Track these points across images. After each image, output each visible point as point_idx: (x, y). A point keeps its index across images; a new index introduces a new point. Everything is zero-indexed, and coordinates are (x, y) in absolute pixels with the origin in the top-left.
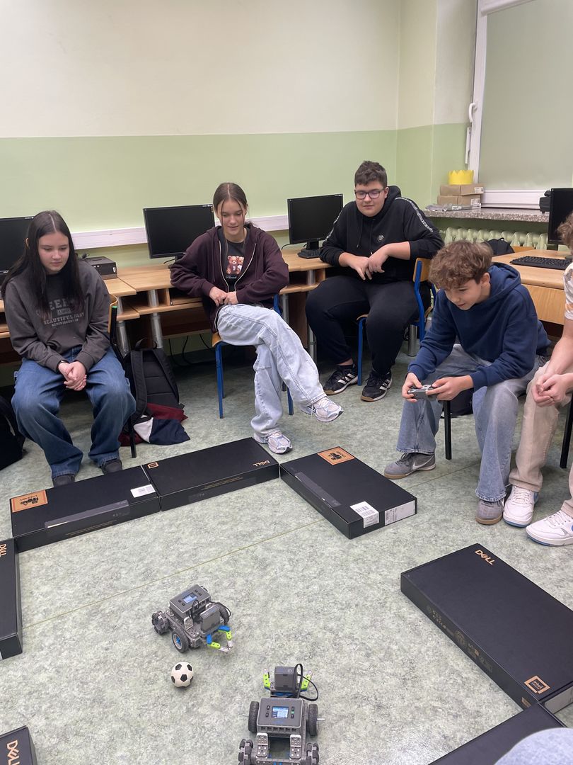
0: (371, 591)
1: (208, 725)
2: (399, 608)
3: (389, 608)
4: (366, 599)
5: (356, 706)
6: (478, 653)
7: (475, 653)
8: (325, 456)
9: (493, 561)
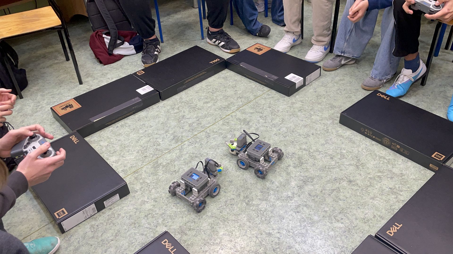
2: (337, 131)
6: (399, 147)
7: (397, 147)
8: (252, 50)
9: (389, 98)
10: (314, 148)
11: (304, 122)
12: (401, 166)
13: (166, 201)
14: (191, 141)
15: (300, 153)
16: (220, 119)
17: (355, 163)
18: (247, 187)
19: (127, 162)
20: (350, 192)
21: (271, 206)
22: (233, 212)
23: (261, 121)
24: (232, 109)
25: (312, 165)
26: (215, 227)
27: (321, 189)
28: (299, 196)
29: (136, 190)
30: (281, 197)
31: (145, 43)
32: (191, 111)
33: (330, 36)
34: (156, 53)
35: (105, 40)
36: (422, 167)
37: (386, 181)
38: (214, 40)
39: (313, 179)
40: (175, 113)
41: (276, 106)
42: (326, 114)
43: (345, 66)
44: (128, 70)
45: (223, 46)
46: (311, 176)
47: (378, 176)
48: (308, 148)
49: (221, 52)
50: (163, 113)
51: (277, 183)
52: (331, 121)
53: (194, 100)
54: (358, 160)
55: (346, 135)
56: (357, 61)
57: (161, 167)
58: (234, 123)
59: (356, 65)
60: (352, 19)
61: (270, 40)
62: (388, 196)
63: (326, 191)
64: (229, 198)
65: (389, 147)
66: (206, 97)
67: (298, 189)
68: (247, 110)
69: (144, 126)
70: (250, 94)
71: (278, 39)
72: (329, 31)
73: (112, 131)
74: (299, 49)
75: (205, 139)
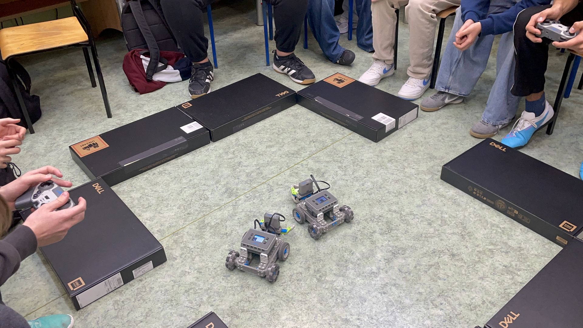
0: (412, 181)
1: (340, 287)
2: (437, 190)
3: (430, 191)
4: (410, 186)
5: (437, 258)
6: (517, 213)
7: (514, 212)
8: (331, 81)
9: (505, 149)
10: (407, 210)
11: (395, 176)
12: (520, 238)
13: (213, 273)
14: (248, 195)
15: (389, 216)
16: (286, 168)
17: (460, 232)
18: (319, 258)
19: (165, 219)
20: (452, 269)
21: (349, 284)
22: (300, 289)
23: (340, 172)
24: (303, 156)
25: (404, 232)
26: (276, 309)
27: (415, 263)
28: (386, 272)
29: (174, 256)
30: (363, 273)
31: (195, 68)
32: (250, 156)
33: (431, 67)
34: (207, 81)
35: (143, 62)
36: (546, 239)
37: (500, 256)
38: (283, 67)
39: (404, 250)
40: (229, 159)
41: (360, 154)
42: (424, 167)
43: (450, 106)
44: (171, 102)
45: (293, 75)
46: (402, 246)
47: (490, 249)
48: (400, 209)
49: (291, 82)
50: (214, 158)
51: (358, 255)
52: (430, 176)
53: (254, 143)
54: (463, 228)
55: (448, 195)
56: (464, 100)
57: (208, 228)
58: (305, 174)
59: (463, 105)
60: (459, 46)
61: (353, 70)
62: (502, 276)
63: (422, 267)
64: (295, 272)
65: (504, 212)
66: (270, 139)
67: (385, 262)
68: (322, 158)
69: (188, 174)
70: (327, 138)
71: (364, 68)
72: (429, 60)
73: (147, 179)
74: (391, 82)
75: (267, 194)
